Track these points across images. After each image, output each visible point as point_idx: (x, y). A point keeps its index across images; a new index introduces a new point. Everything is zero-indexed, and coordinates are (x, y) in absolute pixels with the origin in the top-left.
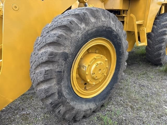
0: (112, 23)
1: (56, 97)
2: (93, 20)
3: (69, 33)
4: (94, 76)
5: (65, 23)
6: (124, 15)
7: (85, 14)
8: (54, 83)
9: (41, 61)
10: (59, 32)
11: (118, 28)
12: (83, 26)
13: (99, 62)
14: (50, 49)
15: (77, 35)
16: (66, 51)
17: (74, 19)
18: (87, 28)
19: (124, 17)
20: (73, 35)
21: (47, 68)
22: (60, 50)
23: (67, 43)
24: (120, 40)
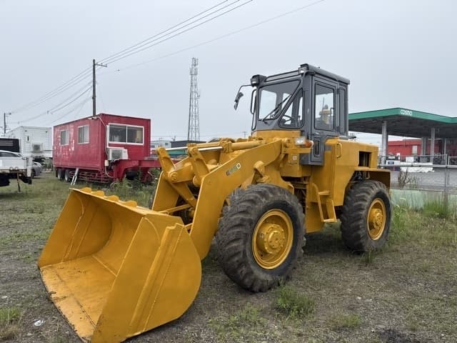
0: (287, 197)
1: (241, 256)
2: (271, 196)
3: (254, 205)
4: (271, 244)
5: (252, 198)
6: (305, 183)
7: (265, 191)
8: (241, 242)
9: (234, 224)
10: (248, 204)
11: (292, 201)
12: (264, 200)
13: (276, 231)
14: (241, 216)
15: (260, 206)
16: (252, 218)
17: (258, 195)
18: (267, 202)
19: (305, 185)
20: (257, 206)
21: (238, 230)
22: (247, 217)
23: (253, 212)
24: (295, 212)
